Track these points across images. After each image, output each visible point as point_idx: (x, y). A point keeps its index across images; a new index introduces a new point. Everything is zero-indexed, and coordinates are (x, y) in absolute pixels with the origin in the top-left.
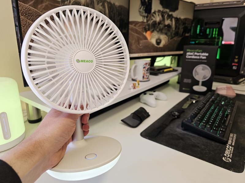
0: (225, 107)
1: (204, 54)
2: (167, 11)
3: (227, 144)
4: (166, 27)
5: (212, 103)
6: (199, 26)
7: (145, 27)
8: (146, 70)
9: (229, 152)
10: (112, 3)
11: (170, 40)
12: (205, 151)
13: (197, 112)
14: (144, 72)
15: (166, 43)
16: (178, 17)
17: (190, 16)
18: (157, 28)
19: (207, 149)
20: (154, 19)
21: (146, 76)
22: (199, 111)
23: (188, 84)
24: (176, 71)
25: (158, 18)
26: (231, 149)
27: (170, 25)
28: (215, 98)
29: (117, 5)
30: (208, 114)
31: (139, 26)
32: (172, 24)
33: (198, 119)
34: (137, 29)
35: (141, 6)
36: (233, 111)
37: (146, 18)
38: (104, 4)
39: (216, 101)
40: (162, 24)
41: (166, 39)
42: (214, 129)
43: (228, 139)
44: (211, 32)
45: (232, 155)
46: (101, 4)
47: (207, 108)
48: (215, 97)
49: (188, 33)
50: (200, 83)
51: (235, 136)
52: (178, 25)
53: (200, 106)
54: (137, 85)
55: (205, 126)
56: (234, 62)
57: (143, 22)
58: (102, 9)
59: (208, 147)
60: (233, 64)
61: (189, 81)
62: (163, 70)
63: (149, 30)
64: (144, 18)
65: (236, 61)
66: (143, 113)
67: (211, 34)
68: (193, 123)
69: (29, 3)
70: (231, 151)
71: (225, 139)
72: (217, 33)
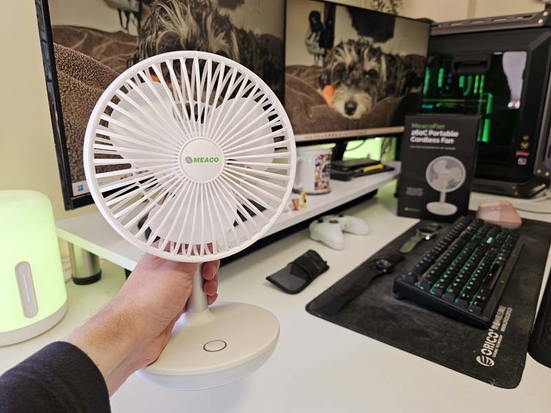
0: (492, 249)
1: (448, 134)
2: (368, 42)
3: (491, 328)
4: (367, 76)
5: (464, 241)
6: (442, 71)
7: (320, 78)
8: (321, 171)
9: (491, 345)
10: (248, 31)
11: (377, 104)
12: (440, 344)
13: (429, 261)
14: (317, 174)
15: (367, 110)
16: (394, 53)
17: (421, 51)
18: (347, 78)
19: (443, 340)
20: (340, 60)
21: (323, 182)
22: (433, 257)
23: (415, 197)
24: (392, 169)
25: (348, 58)
26: (498, 339)
27: (376, 71)
28: (472, 230)
29: (257, 35)
30: (453, 264)
31: (308, 75)
32: (380, 68)
33: (429, 276)
34: (303, 81)
35: (310, 33)
36: (511, 258)
37: (321, 57)
38: (230, 33)
39: (475, 236)
40: (357, 70)
41: (366, 101)
42: (462, 298)
43: (493, 319)
44: (470, 83)
45: (498, 352)
46: (223, 34)
47: (451, 251)
48: (474, 227)
49: (417, 87)
50: (443, 197)
51: (510, 310)
52: (393, 70)
53: (436, 247)
54: (301, 202)
55: (444, 291)
56: (521, 150)
57: (315, 67)
58: (224, 44)
59: (448, 334)
60: (518, 153)
61: (419, 192)
62: (361, 169)
63: (329, 83)
64: (317, 58)
65: (525, 145)
66: (315, 264)
67: (469, 89)
68: (418, 284)
69: (74, 44)
70: (496, 344)
71: (485, 318)
72: (482, 85)
